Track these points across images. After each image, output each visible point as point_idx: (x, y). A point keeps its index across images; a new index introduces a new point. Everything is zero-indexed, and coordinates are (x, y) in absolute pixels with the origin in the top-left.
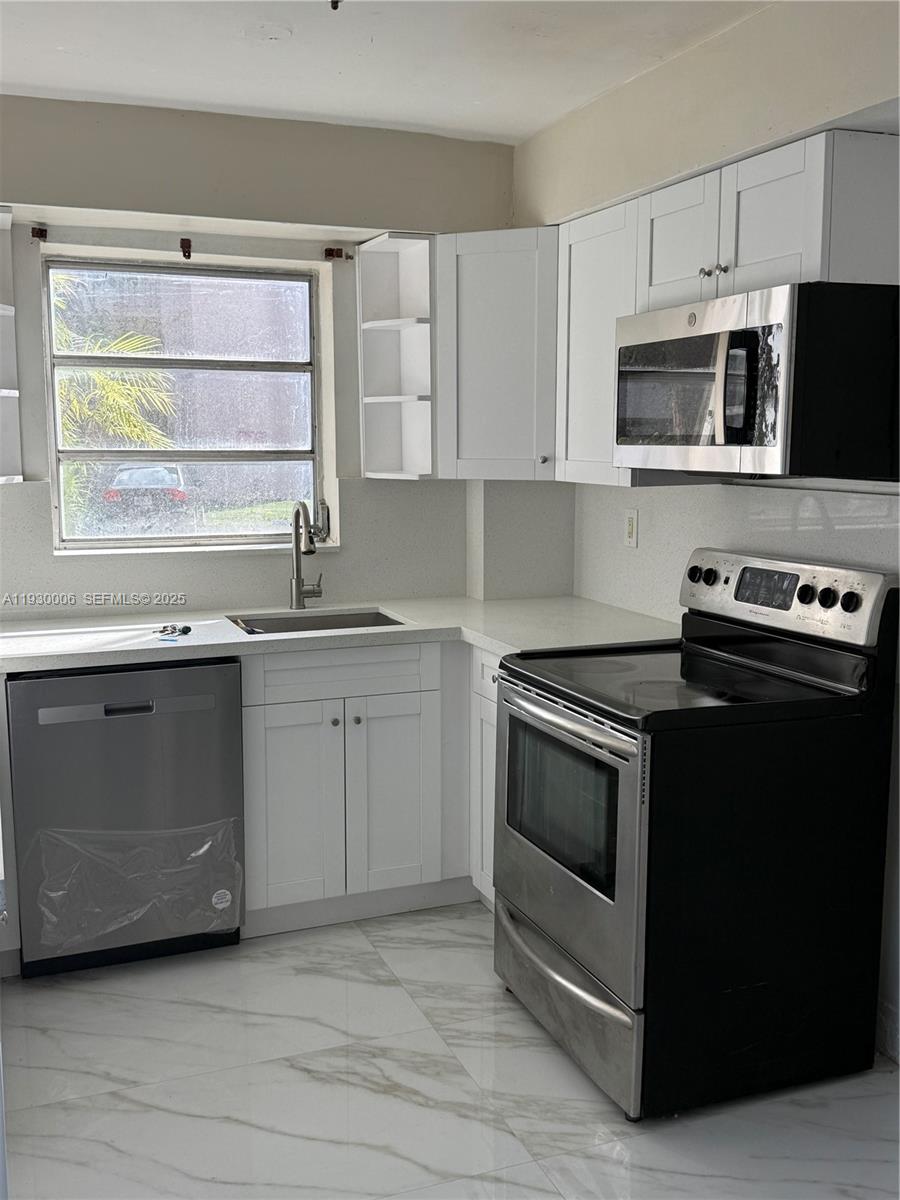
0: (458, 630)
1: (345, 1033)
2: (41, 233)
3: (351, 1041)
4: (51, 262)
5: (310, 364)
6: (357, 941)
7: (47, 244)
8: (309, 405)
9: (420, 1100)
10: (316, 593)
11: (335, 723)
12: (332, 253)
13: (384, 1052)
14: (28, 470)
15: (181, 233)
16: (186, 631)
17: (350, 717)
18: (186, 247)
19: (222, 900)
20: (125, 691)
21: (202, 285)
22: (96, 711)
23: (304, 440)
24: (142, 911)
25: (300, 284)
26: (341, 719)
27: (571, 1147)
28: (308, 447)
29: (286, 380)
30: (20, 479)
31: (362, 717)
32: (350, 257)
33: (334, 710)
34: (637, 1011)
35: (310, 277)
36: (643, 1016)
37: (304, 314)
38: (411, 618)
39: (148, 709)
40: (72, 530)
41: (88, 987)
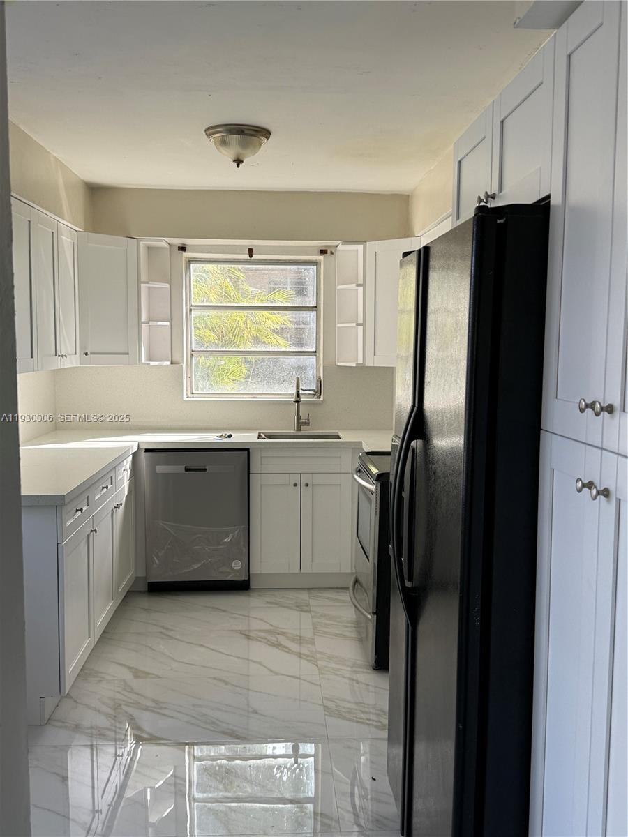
0: (361, 443)
1: (272, 625)
2: (183, 249)
3: (272, 628)
4: (190, 262)
5: (316, 307)
6: (304, 596)
7: (186, 254)
8: (315, 328)
9: (287, 650)
10: (307, 424)
11: (295, 485)
12: (323, 252)
13: (283, 634)
14: (174, 359)
15: (249, 246)
16: (230, 436)
17: (303, 484)
18: (251, 252)
19: (237, 565)
20: (195, 461)
21: (263, 270)
22: (181, 469)
23: (312, 345)
24: (199, 565)
25: (312, 267)
26: (298, 483)
27: (339, 673)
28: (314, 349)
29: (304, 315)
30: (168, 363)
31: (309, 483)
32: (332, 253)
33: (296, 479)
34: (373, 613)
35: (316, 263)
36: (375, 616)
37: (314, 282)
38: (346, 437)
39: (205, 470)
40: (197, 389)
41: (174, 597)
